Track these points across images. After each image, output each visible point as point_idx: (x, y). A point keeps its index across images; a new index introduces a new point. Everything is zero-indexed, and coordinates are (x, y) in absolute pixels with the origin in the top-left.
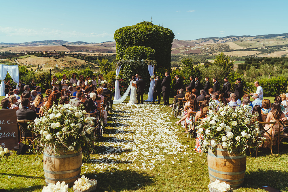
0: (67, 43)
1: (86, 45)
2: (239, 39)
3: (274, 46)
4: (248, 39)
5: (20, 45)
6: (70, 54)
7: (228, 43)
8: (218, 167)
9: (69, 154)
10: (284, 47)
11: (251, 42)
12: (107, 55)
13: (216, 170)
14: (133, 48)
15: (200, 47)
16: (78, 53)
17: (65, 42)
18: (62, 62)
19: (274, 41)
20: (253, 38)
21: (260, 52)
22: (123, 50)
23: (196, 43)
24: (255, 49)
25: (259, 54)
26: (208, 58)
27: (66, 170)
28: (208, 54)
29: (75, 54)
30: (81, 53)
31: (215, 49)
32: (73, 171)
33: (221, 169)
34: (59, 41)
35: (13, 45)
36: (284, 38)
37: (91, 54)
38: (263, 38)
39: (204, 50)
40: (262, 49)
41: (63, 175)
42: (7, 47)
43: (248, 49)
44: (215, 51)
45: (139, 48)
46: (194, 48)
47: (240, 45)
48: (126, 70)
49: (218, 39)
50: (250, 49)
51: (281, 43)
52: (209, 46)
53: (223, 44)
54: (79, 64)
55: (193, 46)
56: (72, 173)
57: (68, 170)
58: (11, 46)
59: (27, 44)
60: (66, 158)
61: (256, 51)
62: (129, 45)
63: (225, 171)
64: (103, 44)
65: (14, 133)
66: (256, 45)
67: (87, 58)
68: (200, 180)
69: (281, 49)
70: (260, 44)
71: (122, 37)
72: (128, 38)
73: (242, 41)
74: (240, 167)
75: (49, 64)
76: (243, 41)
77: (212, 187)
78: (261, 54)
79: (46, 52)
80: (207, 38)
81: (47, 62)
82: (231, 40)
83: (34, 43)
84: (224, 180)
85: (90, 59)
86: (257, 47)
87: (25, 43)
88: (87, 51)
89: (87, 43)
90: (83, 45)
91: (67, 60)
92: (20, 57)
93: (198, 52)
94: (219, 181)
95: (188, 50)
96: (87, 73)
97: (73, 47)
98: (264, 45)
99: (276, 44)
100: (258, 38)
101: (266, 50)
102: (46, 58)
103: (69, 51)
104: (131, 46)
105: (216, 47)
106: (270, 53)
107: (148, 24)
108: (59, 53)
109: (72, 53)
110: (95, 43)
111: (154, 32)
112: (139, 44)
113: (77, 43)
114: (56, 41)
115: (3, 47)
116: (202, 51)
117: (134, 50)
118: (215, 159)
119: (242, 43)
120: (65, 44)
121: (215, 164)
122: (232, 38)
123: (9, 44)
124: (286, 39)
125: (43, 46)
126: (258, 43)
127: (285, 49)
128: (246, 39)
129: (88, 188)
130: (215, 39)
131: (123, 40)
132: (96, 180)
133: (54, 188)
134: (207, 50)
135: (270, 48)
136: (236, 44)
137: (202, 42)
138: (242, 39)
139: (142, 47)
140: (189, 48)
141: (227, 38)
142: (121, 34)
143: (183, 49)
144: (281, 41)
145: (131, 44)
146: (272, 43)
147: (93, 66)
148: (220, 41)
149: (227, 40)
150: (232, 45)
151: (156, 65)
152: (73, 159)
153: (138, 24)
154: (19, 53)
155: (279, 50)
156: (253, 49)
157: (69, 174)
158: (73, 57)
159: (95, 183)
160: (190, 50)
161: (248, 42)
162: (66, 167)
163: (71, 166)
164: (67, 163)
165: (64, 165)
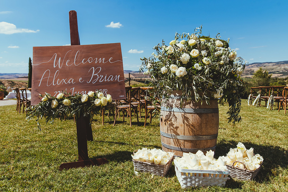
2: (262, 65)
4: (270, 64)
7: (253, 69)
11: (273, 67)
16: (140, 78)
17: (131, 71)
20: (274, 64)
24: (277, 72)
27: (203, 134)
29: (138, 79)
30: (142, 78)
34: (127, 71)
38: (283, 64)
40: (283, 72)
50: (272, 72)
53: (249, 69)
61: (278, 74)
65: (119, 76)
66: (277, 69)
70: (281, 69)
76: (266, 66)
78: (282, 76)
82: (255, 66)
86: (278, 70)
88: (146, 77)
91: (132, 83)
97: (137, 74)
98: (284, 69)
100: (278, 63)
101: (287, 73)
103: (134, 77)
109: (136, 79)
119: (265, 68)
122: (257, 64)
126: (279, 68)
128: (268, 65)
138: (265, 65)
148: (246, 67)
149: (252, 66)
156: (275, 72)
158: (137, 81)
161: (270, 67)
162: (203, 129)
163: (210, 127)
164: (204, 122)
165: (200, 126)
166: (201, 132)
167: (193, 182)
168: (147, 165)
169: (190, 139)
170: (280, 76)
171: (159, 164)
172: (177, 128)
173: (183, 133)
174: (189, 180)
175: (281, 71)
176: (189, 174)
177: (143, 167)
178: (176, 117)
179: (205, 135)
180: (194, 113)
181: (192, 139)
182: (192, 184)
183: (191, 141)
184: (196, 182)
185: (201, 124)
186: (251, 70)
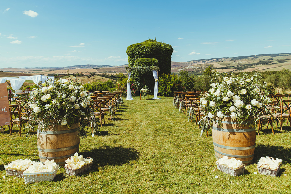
0: (96, 66)
1: (110, 68)
2: (220, 60)
3: (246, 65)
4: (227, 60)
5: (63, 69)
6: (99, 74)
7: (212, 64)
8: (225, 142)
9: (62, 130)
10: (254, 65)
11: (229, 62)
12: (125, 74)
13: (224, 146)
14: (141, 59)
15: (192, 67)
16: (104, 73)
17: (95, 66)
18: (93, 80)
19: (246, 60)
20: (230, 59)
21: (236, 69)
22: (134, 61)
23: (189, 64)
24: (232, 67)
25: (236, 70)
26: (198, 75)
27: (60, 147)
28: (198, 72)
29: (102, 74)
30: (107, 73)
31: (203, 68)
32: (67, 149)
33: (229, 144)
34: (90, 65)
35: (58, 69)
36: (253, 58)
37: (114, 74)
38: (238, 59)
39: (195, 68)
40: (237, 67)
41: (56, 153)
42: (54, 70)
43: (227, 67)
44: (203, 69)
45: (146, 59)
46: (188, 68)
47: (221, 64)
48: (136, 77)
49: (205, 61)
50: (229, 67)
51: (252, 62)
52: (199, 66)
53: (209, 64)
54: (105, 81)
55: (187, 66)
56: (67, 151)
57: (61, 147)
58: (56, 70)
59: (68, 68)
60: (59, 134)
61: (233, 68)
62: (137, 57)
63: (234, 146)
64: (122, 66)
65: (5, 108)
66: (233, 64)
67: (110, 77)
68: (205, 157)
69: (252, 66)
70: (236, 64)
71: (132, 51)
72: (137, 52)
73: (222, 62)
74: (251, 141)
75: (84, 81)
76: (224, 61)
77: (221, 164)
78: (237, 70)
79: (81, 73)
80: (197, 60)
81: (82, 80)
82: (214, 61)
83: (73, 67)
84: (233, 156)
85: (113, 77)
86: (234, 65)
87: (67, 67)
88: (111, 72)
89: (111, 66)
90: (107, 67)
91: (96, 79)
92: (63, 77)
93: (190, 70)
94: (228, 157)
95: (183, 69)
96: (108, 85)
97: (101, 69)
98: (239, 64)
99: (247, 63)
100: (234, 59)
101: (241, 68)
102: (81, 77)
103: (98, 72)
104: (139, 58)
105: (203, 66)
106: (243, 69)
107: (153, 41)
108: (91, 73)
109: (100, 73)
110: (116, 66)
111: (157, 46)
112: (146, 56)
113: (103, 66)
114: (88, 65)
115: (51, 70)
116: (193, 69)
117: (142, 61)
118: (222, 133)
119: (223, 63)
120: (95, 67)
121: (222, 139)
122: (215, 59)
123: (56, 68)
124: (255, 59)
125: (79, 69)
126: (234, 63)
127: (254, 67)
128: (225, 60)
129: (80, 167)
130: (203, 61)
131: (133, 54)
132: (91, 158)
133: (39, 167)
134: (197, 69)
135: (243, 66)
136: (219, 64)
137: (193, 63)
138: (222, 60)
139: (148, 58)
140: (184, 67)
141: (211, 60)
142: (131, 50)
143: (180, 69)
144: (251, 60)
145: (139, 56)
146: (245, 62)
147: (115, 82)
148: (206, 62)
149: (212, 61)
150: (215, 65)
151: (159, 70)
152: (68, 135)
153: (145, 41)
154: (62, 74)
155: (250, 67)
156: (231, 67)
157: (63, 152)
158: (101, 76)
159: (89, 161)
160: (185, 69)
161: (227, 62)
162: (60, 144)
163: (65, 143)
164: (60, 140)
165: (57, 142)
166: (58, 146)
167: (31, 180)
168: (13, 172)
169: (51, 151)
170: (235, 71)
171: (20, 171)
172: (43, 144)
173: (46, 147)
174: (28, 179)
175: (236, 66)
176: (28, 175)
177: (11, 173)
178: (42, 137)
179: (62, 148)
180: (53, 134)
181: (52, 151)
182: (30, 182)
183: (52, 153)
184: (33, 180)
185: (58, 141)
186: (211, 64)
